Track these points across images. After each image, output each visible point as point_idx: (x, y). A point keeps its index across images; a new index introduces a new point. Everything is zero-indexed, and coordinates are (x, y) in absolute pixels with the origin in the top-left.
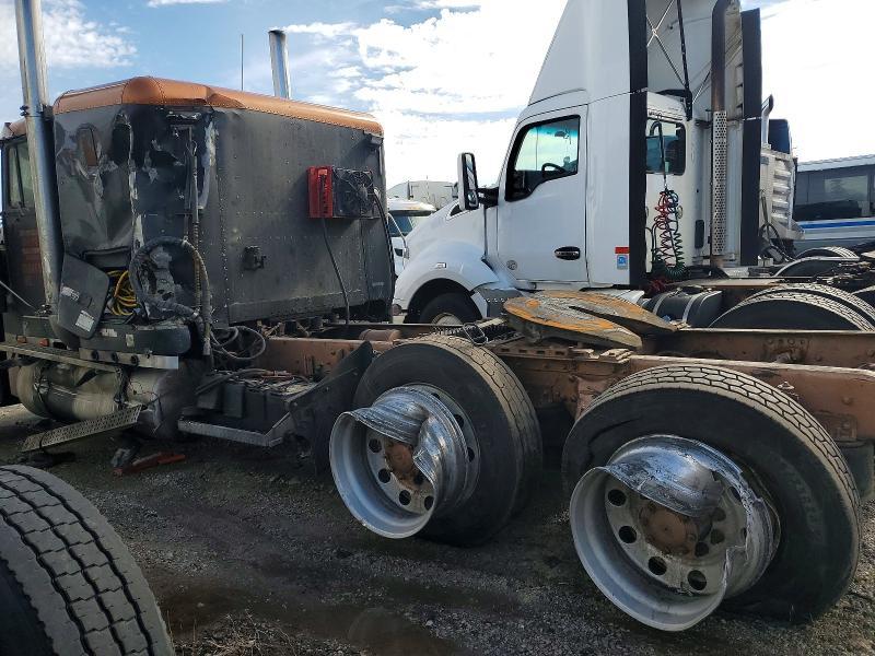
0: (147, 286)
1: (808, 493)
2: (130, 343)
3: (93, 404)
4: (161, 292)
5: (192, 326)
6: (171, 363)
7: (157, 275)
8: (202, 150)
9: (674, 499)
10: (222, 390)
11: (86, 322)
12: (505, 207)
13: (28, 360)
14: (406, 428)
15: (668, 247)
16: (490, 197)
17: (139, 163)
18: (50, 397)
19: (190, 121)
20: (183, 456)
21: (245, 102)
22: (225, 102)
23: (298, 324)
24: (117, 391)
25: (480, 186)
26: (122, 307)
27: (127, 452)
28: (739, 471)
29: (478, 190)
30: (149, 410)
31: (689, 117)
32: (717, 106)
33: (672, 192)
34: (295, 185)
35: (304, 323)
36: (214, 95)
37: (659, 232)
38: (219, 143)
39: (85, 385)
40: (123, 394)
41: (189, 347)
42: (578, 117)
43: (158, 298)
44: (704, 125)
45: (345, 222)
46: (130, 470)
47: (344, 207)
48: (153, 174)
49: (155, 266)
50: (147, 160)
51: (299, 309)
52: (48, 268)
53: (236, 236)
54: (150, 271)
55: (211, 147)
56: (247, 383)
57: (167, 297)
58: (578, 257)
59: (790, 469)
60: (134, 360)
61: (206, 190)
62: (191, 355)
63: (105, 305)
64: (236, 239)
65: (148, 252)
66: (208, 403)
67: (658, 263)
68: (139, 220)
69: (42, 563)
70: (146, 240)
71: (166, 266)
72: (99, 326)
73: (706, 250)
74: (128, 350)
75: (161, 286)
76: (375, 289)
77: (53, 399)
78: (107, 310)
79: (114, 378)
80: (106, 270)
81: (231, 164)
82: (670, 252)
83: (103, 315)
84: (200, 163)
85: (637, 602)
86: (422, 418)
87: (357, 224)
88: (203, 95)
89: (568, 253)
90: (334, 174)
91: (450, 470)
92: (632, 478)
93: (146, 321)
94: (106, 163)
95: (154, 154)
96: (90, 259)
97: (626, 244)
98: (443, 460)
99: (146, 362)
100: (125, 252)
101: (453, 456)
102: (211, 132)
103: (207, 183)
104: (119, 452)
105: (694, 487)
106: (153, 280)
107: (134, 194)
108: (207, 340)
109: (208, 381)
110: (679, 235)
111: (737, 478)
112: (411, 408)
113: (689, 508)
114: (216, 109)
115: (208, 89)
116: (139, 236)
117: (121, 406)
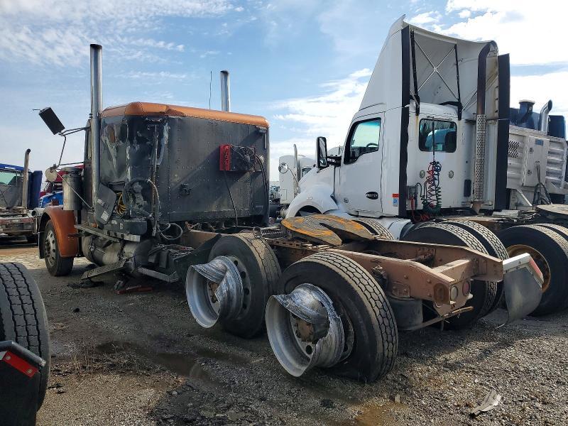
0: (132, 201)
1: (359, 317)
2: (121, 228)
3: (110, 257)
4: (138, 204)
5: (149, 221)
6: (136, 238)
7: (136, 195)
8: (161, 136)
9: (302, 313)
10: (159, 253)
11: (105, 216)
12: (345, 168)
13: (88, 234)
14: (217, 275)
15: (432, 195)
16: (337, 162)
17: (132, 143)
18: (95, 254)
19: (157, 123)
20: (150, 288)
21: (186, 113)
22: (176, 113)
23: (209, 225)
24: (119, 251)
25: (329, 155)
26: (122, 210)
27: (122, 282)
28: (331, 302)
29: (327, 157)
30: (130, 262)
31: (460, 118)
32: (480, 112)
33: (438, 163)
34: (212, 154)
35: (213, 224)
36: (170, 110)
37: (428, 185)
38: (170, 133)
39: (108, 247)
40: (121, 253)
41: (146, 231)
42: (379, 119)
43: (136, 207)
44: (471, 122)
45: (240, 173)
46: (124, 293)
47: (236, 166)
48: (137, 147)
49: (134, 191)
50: (135, 141)
51: (210, 217)
52: (94, 190)
53: (176, 178)
54: (132, 193)
55: (166, 135)
56: (170, 252)
57: (140, 206)
58: (376, 198)
59: (352, 303)
60: (123, 236)
61: (162, 156)
62: (146, 236)
63: (114, 209)
64: (176, 180)
65: (132, 184)
66: (152, 260)
67: (426, 204)
68: (129, 170)
69: (6, 291)
70: (132, 178)
71: (140, 191)
72: (111, 219)
73: (472, 197)
74: (120, 231)
75: (138, 201)
76: (257, 209)
77: (96, 254)
78: (114, 211)
79: (118, 245)
80: (116, 192)
81: (176, 143)
82: (434, 198)
83: (113, 213)
84: (159, 143)
85: (291, 364)
86: (225, 271)
87: (248, 175)
88: (164, 110)
89: (373, 196)
90: (232, 149)
91: (233, 297)
92: (285, 302)
93: (129, 218)
94: (118, 141)
95: (138, 138)
96: (111, 187)
97: (397, 192)
98: (228, 292)
99: (127, 238)
100: (122, 184)
101: (235, 291)
102: (166, 128)
103: (162, 152)
104: (118, 283)
105: (313, 308)
106: (134, 198)
107: (128, 157)
108: (155, 229)
109: (154, 248)
110: (440, 188)
111: (329, 305)
112: (220, 266)
113: (309, 318)
114: (170, 116)
115: (167, 106)
116: (129, 177)
117: (120, 259)
